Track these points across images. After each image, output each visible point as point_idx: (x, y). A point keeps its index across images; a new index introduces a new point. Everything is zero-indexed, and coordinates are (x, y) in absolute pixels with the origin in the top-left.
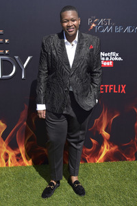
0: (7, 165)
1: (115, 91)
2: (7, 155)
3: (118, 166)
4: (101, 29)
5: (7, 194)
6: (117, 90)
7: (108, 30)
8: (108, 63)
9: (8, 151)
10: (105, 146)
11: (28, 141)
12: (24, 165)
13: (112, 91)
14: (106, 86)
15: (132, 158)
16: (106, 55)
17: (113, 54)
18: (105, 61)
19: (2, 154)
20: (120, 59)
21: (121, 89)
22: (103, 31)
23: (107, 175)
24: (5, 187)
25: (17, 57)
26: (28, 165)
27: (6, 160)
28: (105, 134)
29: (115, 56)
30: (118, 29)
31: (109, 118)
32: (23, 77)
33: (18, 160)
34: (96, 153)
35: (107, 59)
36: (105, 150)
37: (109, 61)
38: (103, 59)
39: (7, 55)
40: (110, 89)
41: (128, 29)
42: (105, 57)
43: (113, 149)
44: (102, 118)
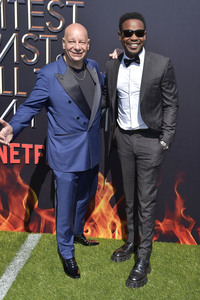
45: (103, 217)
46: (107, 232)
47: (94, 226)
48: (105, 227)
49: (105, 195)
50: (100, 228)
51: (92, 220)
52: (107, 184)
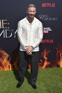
0: (9, 70)
1: (49, 42)
2: (9, 66)
3: (50, 69)
4: (44, 19)
5: (10, 80)
6: (50, 41)
7: (47, 19)
8: (46, 32)
9: (10, 65)
10: (46, 62)
11: (17, 61)
12: (16, 69)
13: (48, 42)
14: (46, 40)
15: (55, 66)
16: (46, 29)
17: (48, 28)
18: (45, 31)
19: (8, 66)
20: (51, 30)
21: (51, 41)
22: (45, 20)
23: (46, 73)
24: (9, 77)
25: (12, 30)
26: (17, 69)
27: (9, 68)
28: (46, 58)
29: (49, 29)
30: (50, 19)
31: (47, 52)
32: (15, 37)
33: (13, 68)
34: (42, 65)
35: (46, 30)
36: (46, 64)
37: (47, 31)
38: (45, 30)
39: (9, 29)
40: (47, 41)
41: (54, 19)
42: (45, 29)
43: (48, 63)
44: (44, 52)
45: (6, 64)
46: (7, 68)
47: (3, 67)
48: (7, 67)
49: (6, 57)
50: (5, 68)
51: (2, 66)
52: (6, 54)
